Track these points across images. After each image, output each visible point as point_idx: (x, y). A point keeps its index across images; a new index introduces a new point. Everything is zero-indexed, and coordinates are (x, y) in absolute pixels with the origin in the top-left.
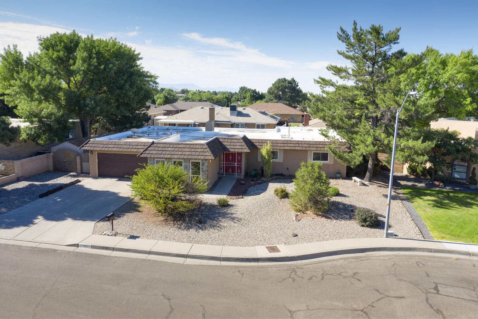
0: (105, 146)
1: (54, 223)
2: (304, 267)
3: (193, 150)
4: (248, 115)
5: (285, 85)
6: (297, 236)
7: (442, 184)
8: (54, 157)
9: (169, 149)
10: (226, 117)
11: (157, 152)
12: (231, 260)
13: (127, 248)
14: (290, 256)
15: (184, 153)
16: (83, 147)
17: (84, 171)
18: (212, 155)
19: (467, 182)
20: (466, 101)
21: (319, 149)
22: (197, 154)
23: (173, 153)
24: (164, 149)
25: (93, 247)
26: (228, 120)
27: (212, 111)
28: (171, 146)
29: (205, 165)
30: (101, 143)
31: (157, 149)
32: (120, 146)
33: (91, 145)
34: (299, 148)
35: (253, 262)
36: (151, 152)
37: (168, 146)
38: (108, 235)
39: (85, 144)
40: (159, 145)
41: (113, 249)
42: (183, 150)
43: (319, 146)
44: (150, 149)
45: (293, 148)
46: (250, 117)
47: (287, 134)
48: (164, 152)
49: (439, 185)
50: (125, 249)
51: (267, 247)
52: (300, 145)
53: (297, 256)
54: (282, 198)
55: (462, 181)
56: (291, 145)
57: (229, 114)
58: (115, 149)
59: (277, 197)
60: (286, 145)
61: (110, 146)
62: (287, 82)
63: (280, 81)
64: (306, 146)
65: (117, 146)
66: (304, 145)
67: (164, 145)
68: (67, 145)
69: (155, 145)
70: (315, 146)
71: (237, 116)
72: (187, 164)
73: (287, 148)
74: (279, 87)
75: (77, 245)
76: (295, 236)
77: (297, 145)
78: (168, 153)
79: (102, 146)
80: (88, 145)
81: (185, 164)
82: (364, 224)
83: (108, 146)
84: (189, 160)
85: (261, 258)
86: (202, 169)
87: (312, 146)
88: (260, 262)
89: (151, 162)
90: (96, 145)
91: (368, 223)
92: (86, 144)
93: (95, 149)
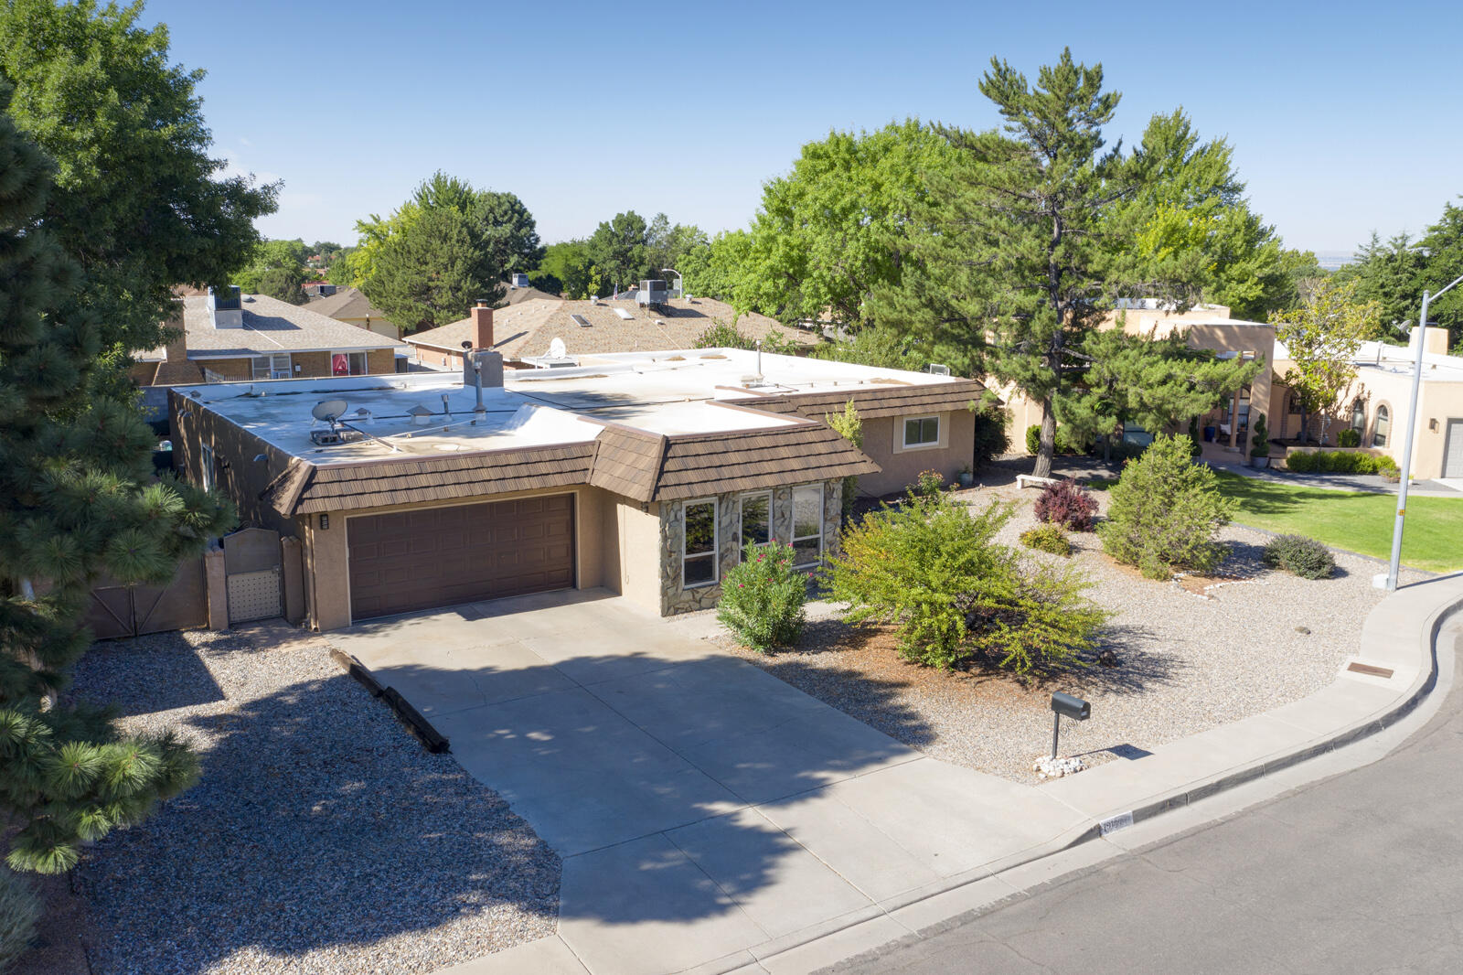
9: (734, 458)
11: (701, 475)
16: (301, 501)
23: (752, 469)
24: (716, 460)
25: (1141, 815)
28: (732, 445)
31: (691, 463)
37: (719, 446)
39: (303, 491)
44: (669, 465)
47: (756, 374)
48: (726, 472)
54: (1065, 553)
59: (1051, 554)
67: (709, 447)
69: (679, 450)
71: (245, 327)
72: (786, 503)
75: (1096, 832)
76: (1309, 633)
77: (876, 404)
78: (737, 471)
80: (318, 490)
81: (780, 503)
84: (791, 488)
86: (826, 510)
87: (909, 401)
90: (356, 487)
92: (309, 485)
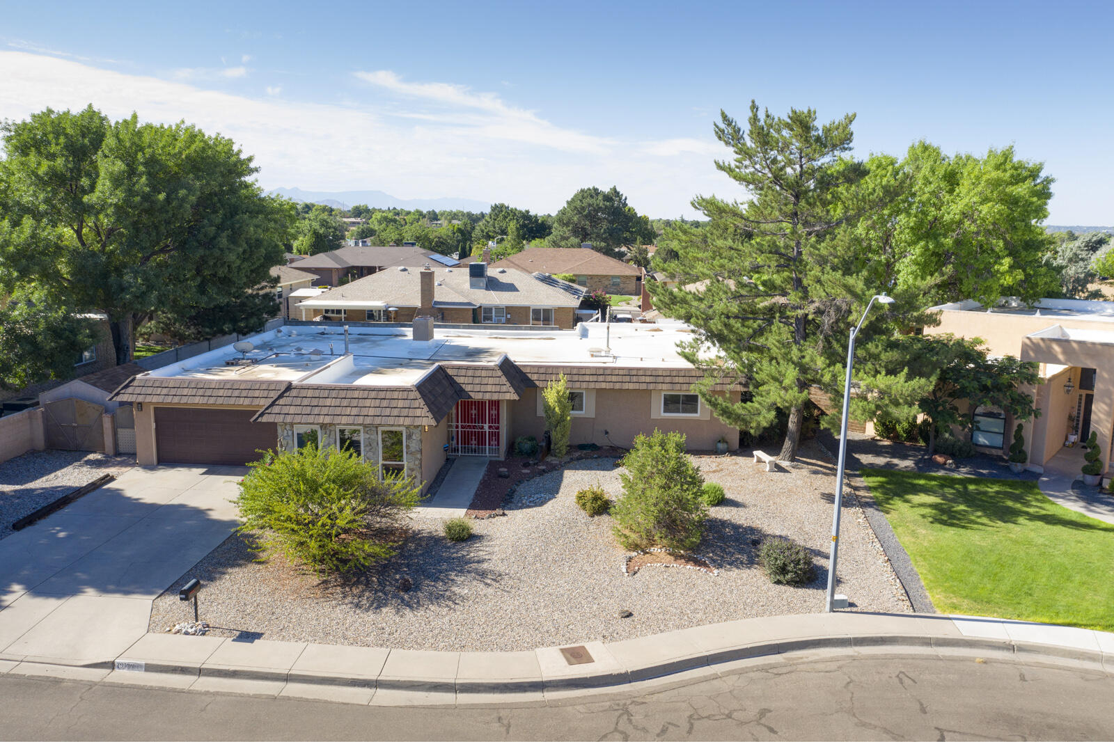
0: (173, 392)
1: (52, 603)
2: (648, 699)
3: (385, 403)
4: (511, 288)
5: (597, 205)
6: (630, 615)
7: (951, 461)
8: (46, 418)
9: (328, 402)
10: (461, 293)
11: (298, 410)
12: (480, 688)
13: (232, 668)
14: (615, 672)
15: (364, 411)
16: (117, 394)
17: (122, 450)
18: (430, 415)
19: (1004, 454)
20: (1001, 264)
21: (678, 387)
22: (395, 412)
23: (338, 411)
24: (315, 402)
25: (150, 668)
26: (466, 301)
27: (427, 278)
28: (334, 394)
29: (414, 437)
30: (160, 384)
31: (298, 401)
32: (209, 393)
33: (138, 390)
34: (631, 386)
35: (531, 691)
36: (285, 410)
37: (326, 393)
38: (187, 633)
39: (122, 389)
40: (303, 393)
41: (200, 672)
42: (361, 403)
43: (676, 380)
44: (281, 401)
45: (618, 386)
46: (518, 291)
47: (605, 348)
48: (316, 410)
49: (945, 464)
50: (228, 671)
51: (563, 651)
52: (635, 379)
53: (632, 672)
54: (594, 513)
55: (994, 452)
56: (614, 379)
57: (467, 285)
58: (197, 400)
59: (583, 512)
60: (601, 378)
61: (185, 392)
62: (600, 198)
63: (585, 195)
64: (648, 379)
65: (201, 392)
66: (643, 379)
67: (317, 393)
68: (78, 387)
69: (294, 392)
70: (668, 379)
71: (487, 288)
72: (372, 437)
73: (603, 386)
74: (583, 208)
75: (111, 665)
76: (628, 616)
77: (627, 379)
78: (325, 411)
79: (165, 391)
80: (130, 390)
81: (368, 436)
82: (781, 578)
83: (179, 392)
84: (377, 427)
85: (550, 682)
86: (408, 447)
87: (661, 379)
88: (548, 691)
89: (285, 432)
90: (149, 391)
91: (789, 576)
92: (127, 386)
93: (148, 399)
